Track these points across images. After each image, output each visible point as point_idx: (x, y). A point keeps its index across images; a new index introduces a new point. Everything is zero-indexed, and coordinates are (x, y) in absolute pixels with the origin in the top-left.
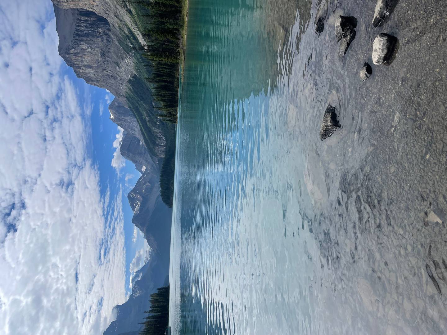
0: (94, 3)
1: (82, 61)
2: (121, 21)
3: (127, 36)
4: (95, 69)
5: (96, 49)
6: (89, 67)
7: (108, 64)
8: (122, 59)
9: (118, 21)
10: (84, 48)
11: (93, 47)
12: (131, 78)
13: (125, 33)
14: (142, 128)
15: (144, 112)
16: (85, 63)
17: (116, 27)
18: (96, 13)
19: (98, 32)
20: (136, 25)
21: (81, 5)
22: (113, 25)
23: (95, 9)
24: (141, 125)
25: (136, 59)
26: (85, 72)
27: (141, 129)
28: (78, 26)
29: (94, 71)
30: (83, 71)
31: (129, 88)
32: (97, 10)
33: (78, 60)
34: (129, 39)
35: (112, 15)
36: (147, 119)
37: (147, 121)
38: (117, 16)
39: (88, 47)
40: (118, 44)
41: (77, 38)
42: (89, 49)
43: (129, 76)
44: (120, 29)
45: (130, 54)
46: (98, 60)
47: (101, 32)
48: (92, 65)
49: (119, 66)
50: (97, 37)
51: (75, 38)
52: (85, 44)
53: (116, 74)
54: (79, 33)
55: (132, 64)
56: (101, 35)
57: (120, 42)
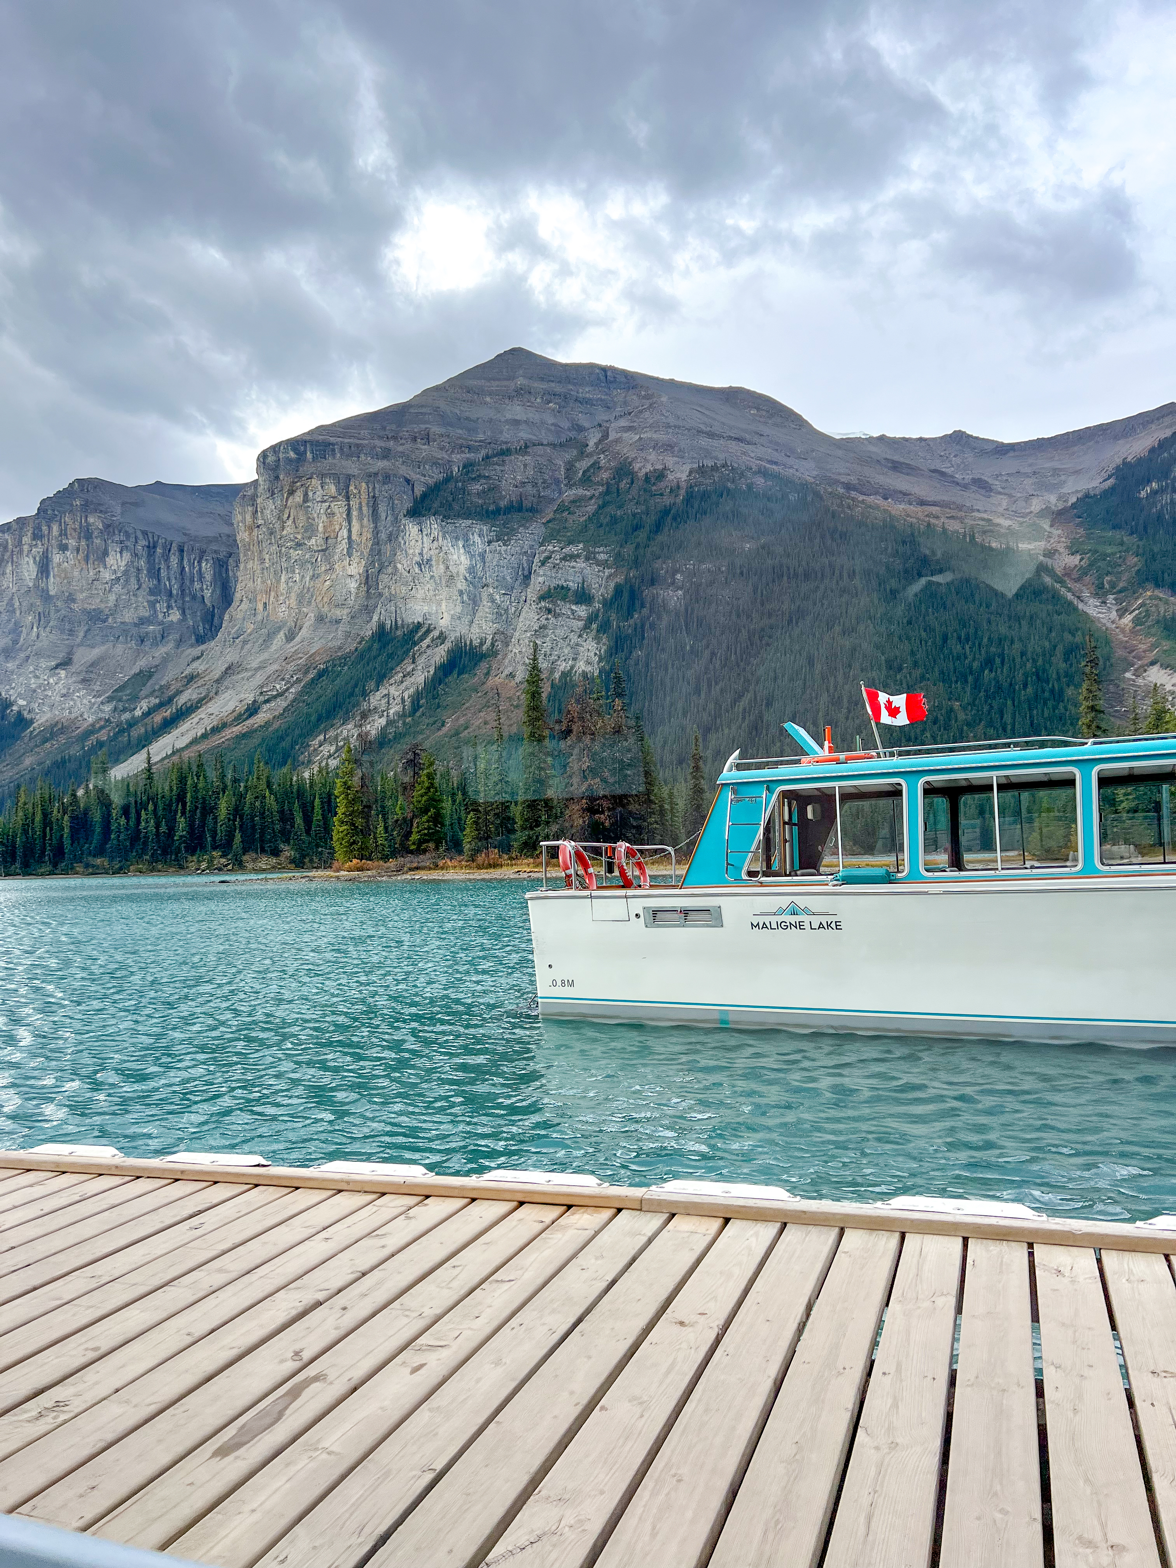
0: (260, 606)
1: (63, 548)
2: (218, 681)
3: (170, 700)
4: (36, 587)
5: (112, 598)
6: (44, 568)
7: (62, 631)
8: (84, 681)
9: (217, 674)
10: (110, 560)
11: (117, 588)
12: (15, 708)
13: (179, 692)
16: (57, 558)
17: (195, 665)
18: (231, 609)
19: (169, 607)
20: (215, 730)
21: (250, 565)
22: (198, 658)
23: (244, 606)
25: (93, 725)
26: (21, 552)
28: (181, 551)
29: (31, 584)
30: (26, 548)
32: (239, 610)
33: (63, 533)
34: (161, 705)
35: (231, 656)
38: (230, 670)
39: (115, 572)
40: (136, 670)
41: (143, 542)
42: (107, 575)
43: (22, 702)
44: (191, 678)
45: (108, 708)
46: (74, 601)
47: (170, 619)
48: (51, 579)
49: (57, 667)
50: (152, 604)
51: (140, 536)
52: (124, 563)
53: (28, 657)
54: (159, 551)
55: (70, 713)
56: (161, 616)
57: (145, 676)
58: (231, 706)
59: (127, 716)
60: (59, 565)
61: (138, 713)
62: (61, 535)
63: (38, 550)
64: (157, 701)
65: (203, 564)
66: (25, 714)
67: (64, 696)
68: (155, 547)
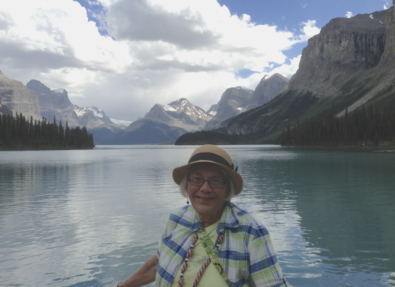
1: (328, 42)
2: (378, 80)
3: (361, 88)
5: (343, 56)
6: (322, 50)
7: (327, 69)
8: (333, 84)
10: (342, 44)
11: (344, 53)
12: (313, 95)
14: (259, 110)
15: (276, 111)
16: (326, 46)
17: (370, 75)
18: (383, 54)
19: (362, 56)
20: (377, 97)
21: (390, 37)
22: (371, 72)
23: (388, 52)
24: (262, 108)
25: (336, 98)
27: (257, 108)
28: (366, 36)
29: (318, 55)
30: (317, 44)
31: (302, 93)
32: (386, 54)
35: (383, 70)
36: (269, 114)
37: (267, 114)
38: (382, 75)
39: (344, 47)
40: (350, 79)
41: (353, 36)
42: (341, 49)
43: (315, 93)
44: (369, 80)
45: (341, 92)
46: (331, 59)
47: (362, 60)
48: (324, 53)
49: (325, 81)
50: (356, 56)
51: (352, 34)
52: (346, 44)
53: (317, 78)
54: (358, 37)
55: (329, 95)
56: (359, 60)
57: (353, 81)
58: (382, 88)
59: (347, 94)
60: (326, 48)
61: (350, 93)
62: (327, 38)
63: (320, 45)
64: (357, 88)
65: (374, 40)
66: (316, 96)
67: (327, 89)
68: (357, 36)
